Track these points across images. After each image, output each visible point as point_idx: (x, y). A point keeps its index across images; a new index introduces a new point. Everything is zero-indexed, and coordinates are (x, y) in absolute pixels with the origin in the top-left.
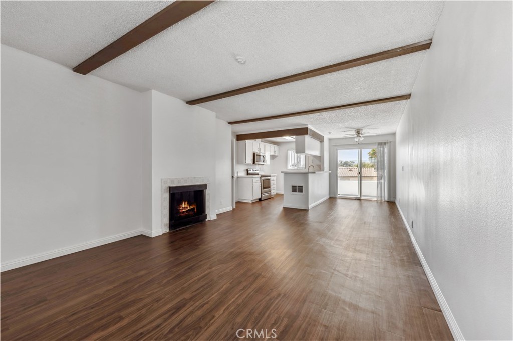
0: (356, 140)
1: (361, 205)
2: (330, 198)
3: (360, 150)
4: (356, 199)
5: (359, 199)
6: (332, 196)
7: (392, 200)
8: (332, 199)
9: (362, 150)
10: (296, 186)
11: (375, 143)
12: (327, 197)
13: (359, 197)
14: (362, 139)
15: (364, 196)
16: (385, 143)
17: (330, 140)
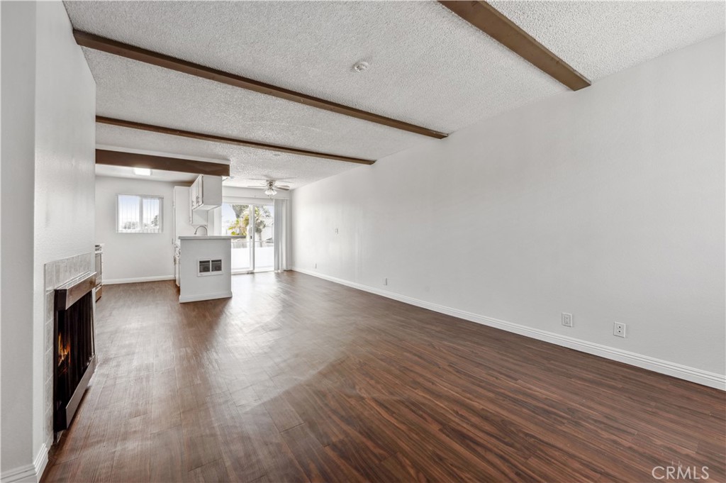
0: (267, 193)
1: (253, 280)
4: (248, 273)
5: (252, 273)
7: (291, 267)
10: (208, 262)
13: (252, 269)
14: (274, 193)
15: (259, 267)
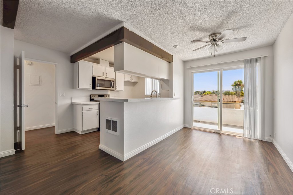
2: (184, 128)
3: (220, 71)
5: (219, 134)
6: (187, 126)
7: (267, 139)
8: (187, 130)
9: (223, 72)
10: (110, 120)
11: (241, 61)
12: (181, 127)
16: (256, 60)
17: (185, 62)
